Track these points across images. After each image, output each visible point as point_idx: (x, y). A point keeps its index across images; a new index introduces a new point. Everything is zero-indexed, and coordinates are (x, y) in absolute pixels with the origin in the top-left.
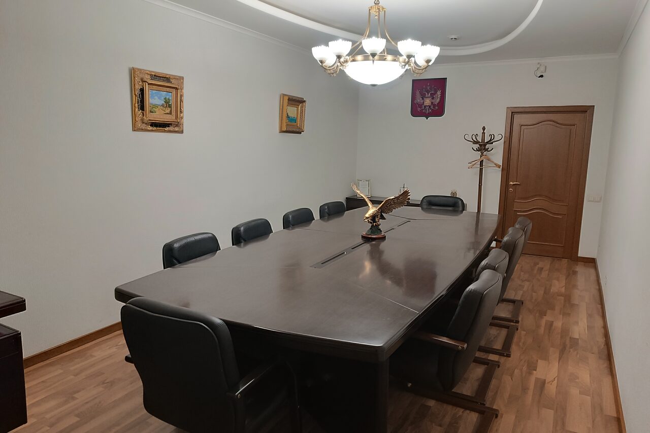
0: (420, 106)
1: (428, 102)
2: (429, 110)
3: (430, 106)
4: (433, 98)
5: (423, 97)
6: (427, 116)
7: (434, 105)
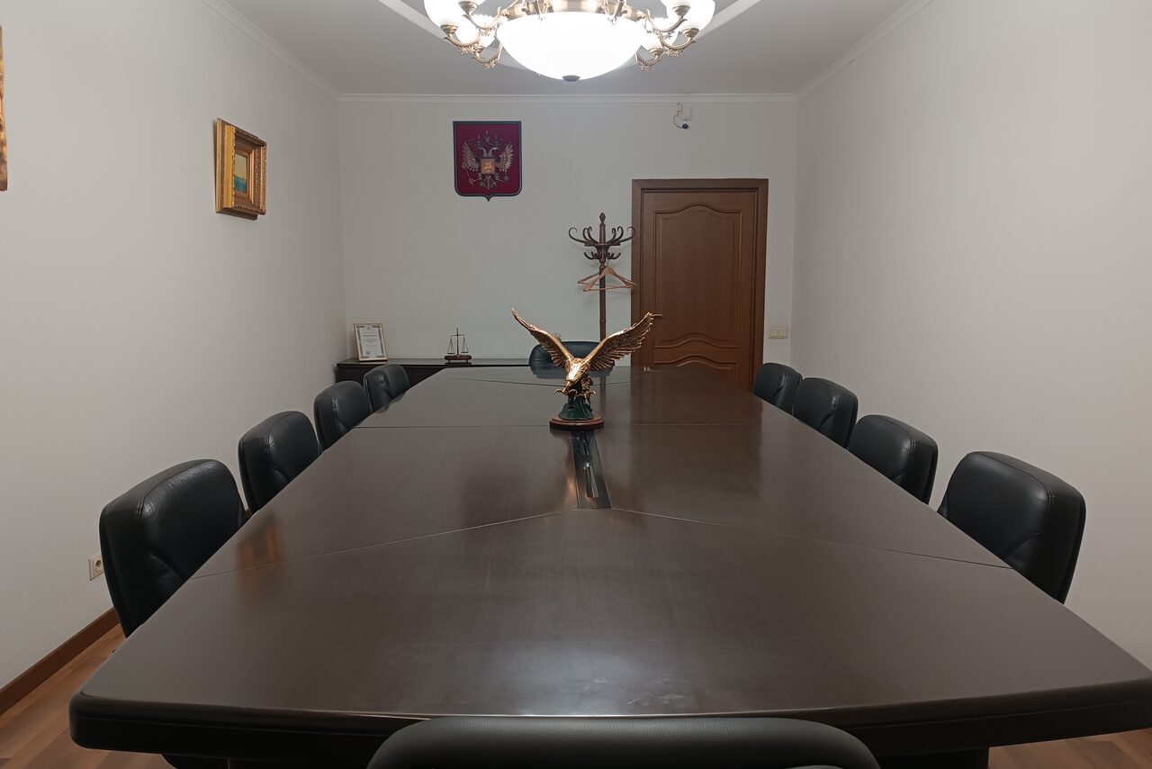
0: (474, 174)
1: (488, 167)
2: (491, 182)
3: (493, 176)
4: (498, 160)
5: (479, 157)
6: (488, 194)
7: (502, 174)
